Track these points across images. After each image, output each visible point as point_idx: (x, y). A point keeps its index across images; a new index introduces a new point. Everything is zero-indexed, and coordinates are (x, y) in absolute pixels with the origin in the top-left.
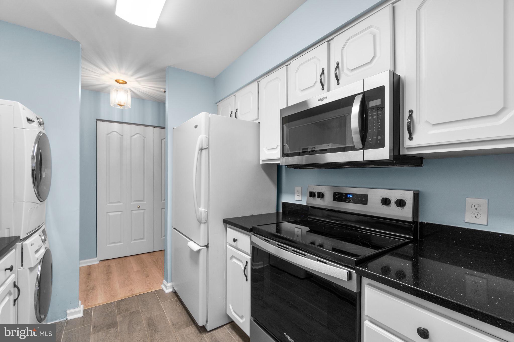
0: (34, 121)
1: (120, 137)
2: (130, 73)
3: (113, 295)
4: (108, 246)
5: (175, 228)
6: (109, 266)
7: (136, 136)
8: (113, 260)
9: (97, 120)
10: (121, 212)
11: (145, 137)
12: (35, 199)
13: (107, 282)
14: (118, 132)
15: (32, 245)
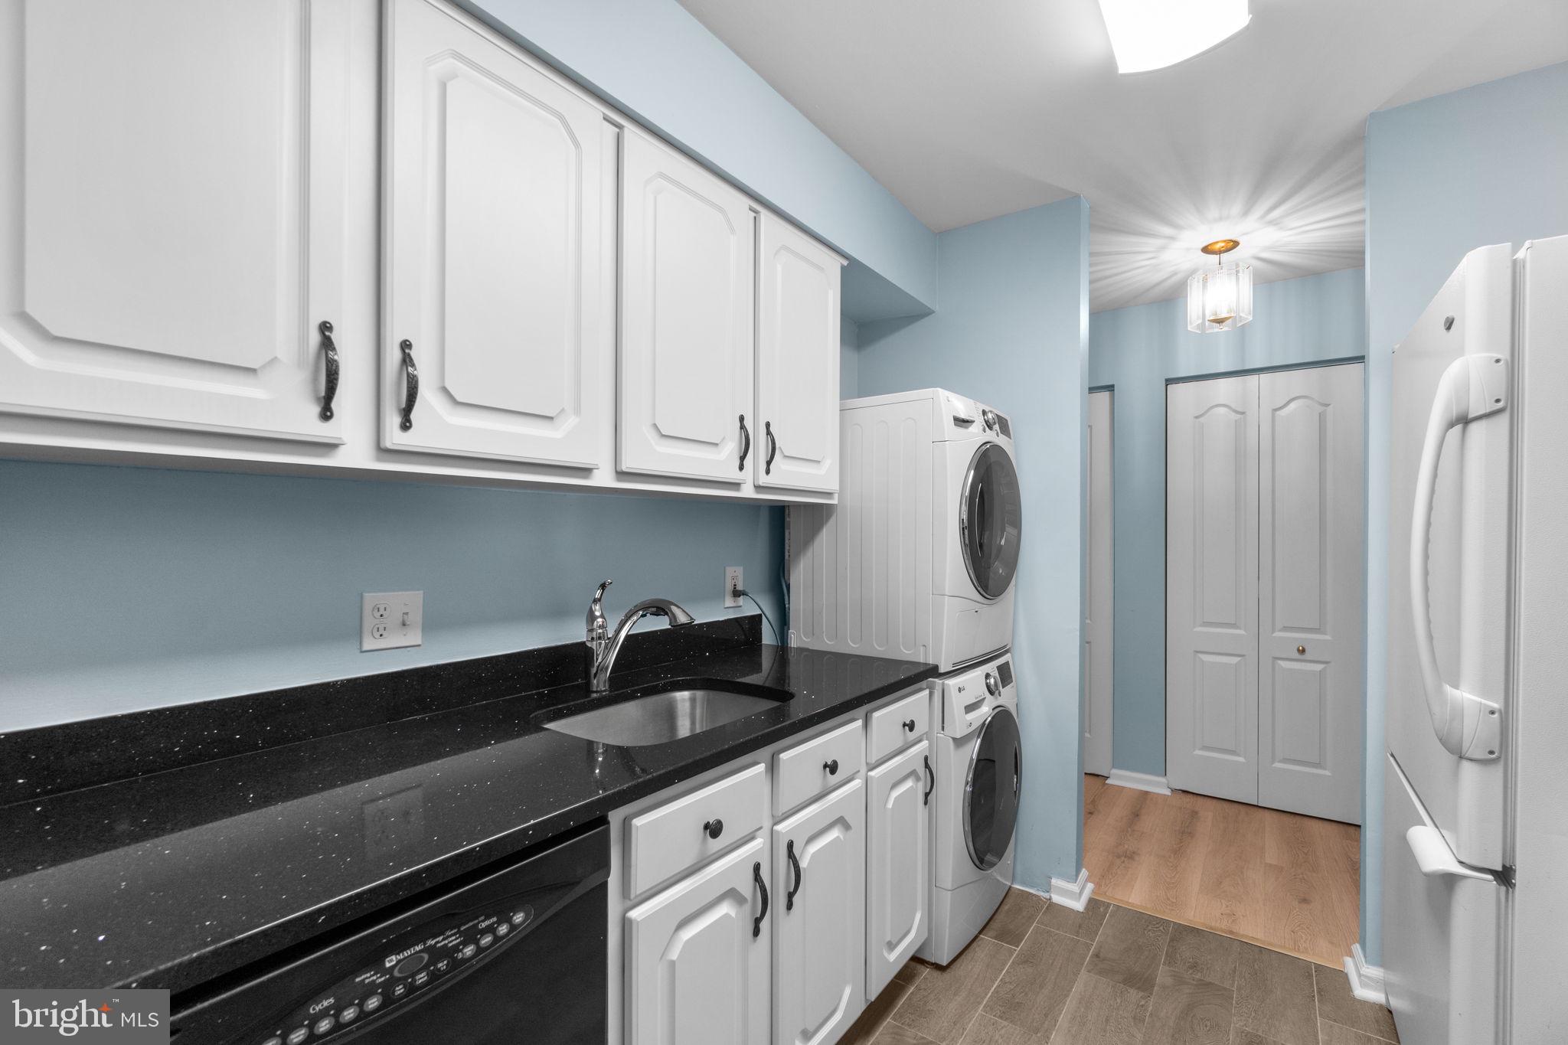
0: (973, 422)
1: (1236, 421)
2: (1236, 208)
3: (1175, 901)
4: (1198, 752)
5: (1392, 755)
6: (1194, 814)
7: (1293, 406)
8: (1209, 802)
9: (1169, 382)
10: (1239, 659)
11: (1327, 405)
12: (971, 591)
13: (1170, 857)
14: (1228, 404)
15: (960, 690)
